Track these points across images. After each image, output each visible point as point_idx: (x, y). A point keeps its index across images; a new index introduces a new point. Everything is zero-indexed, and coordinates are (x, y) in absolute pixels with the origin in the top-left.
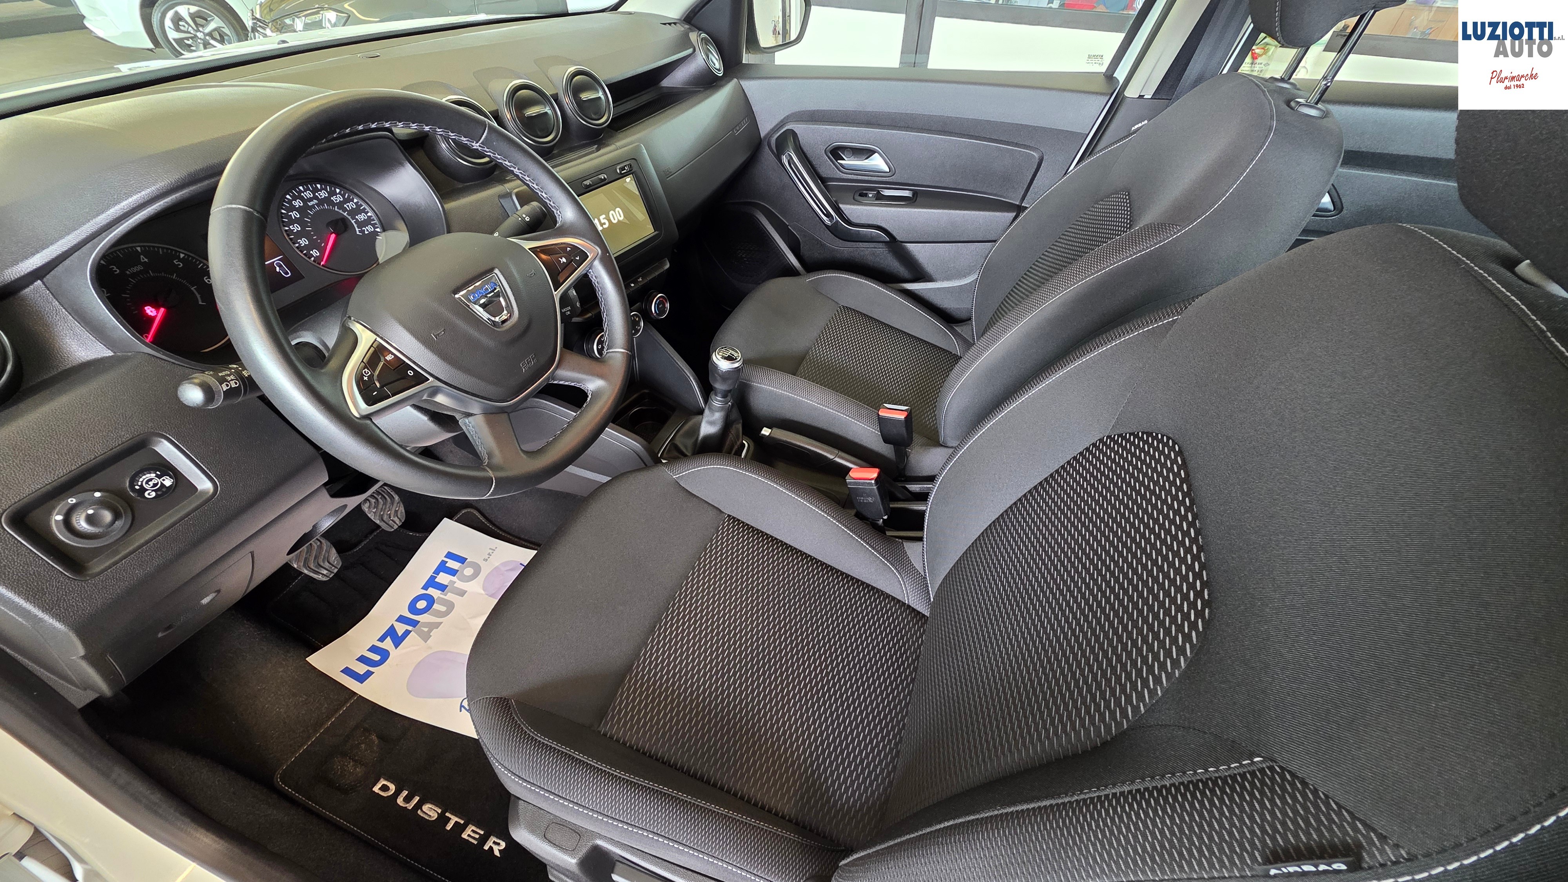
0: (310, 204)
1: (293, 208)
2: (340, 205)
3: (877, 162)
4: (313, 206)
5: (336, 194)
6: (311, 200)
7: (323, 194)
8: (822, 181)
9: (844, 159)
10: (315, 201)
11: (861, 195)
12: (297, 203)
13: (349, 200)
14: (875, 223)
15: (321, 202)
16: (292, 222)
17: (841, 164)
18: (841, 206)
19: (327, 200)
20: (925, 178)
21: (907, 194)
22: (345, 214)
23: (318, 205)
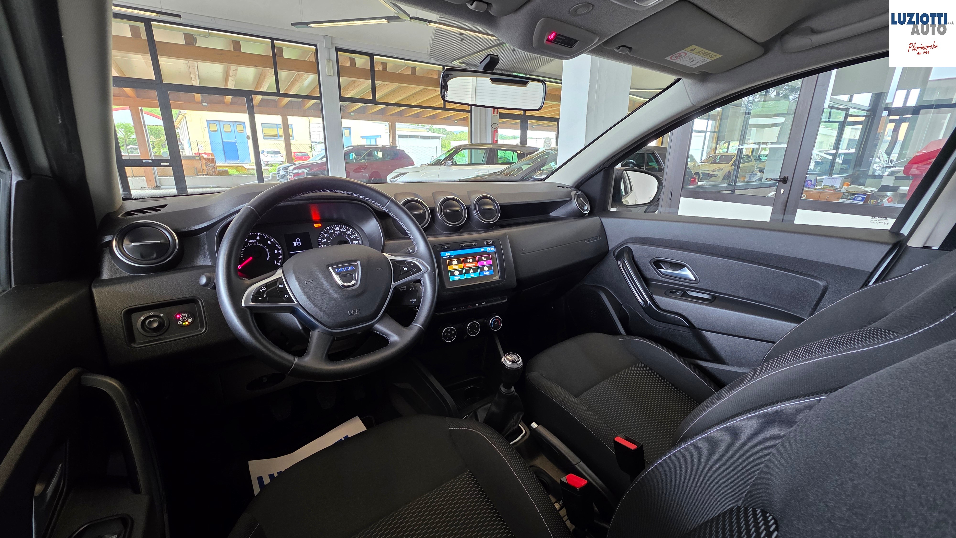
0: (336, 232)
1: (328, 232)
2: (349, 236)
3: (687, 273)
4: (337, 234)
5: (349, 231)
6: (337, 231)
7: (344, 230)
8: (646, 281)
9: (663, 269)
10: (339, 232)
11: (671, 292)
12: (330, 231)
13: (352, 234)
14: (678, 312)
15: (341, 232)
16: (324, 237)
17: (660, 271)
18: (654, 296)
19: (344, 233)
20: (723, 288)
21: (706, 296)
22: (349, 240)
23: (339, 233)
